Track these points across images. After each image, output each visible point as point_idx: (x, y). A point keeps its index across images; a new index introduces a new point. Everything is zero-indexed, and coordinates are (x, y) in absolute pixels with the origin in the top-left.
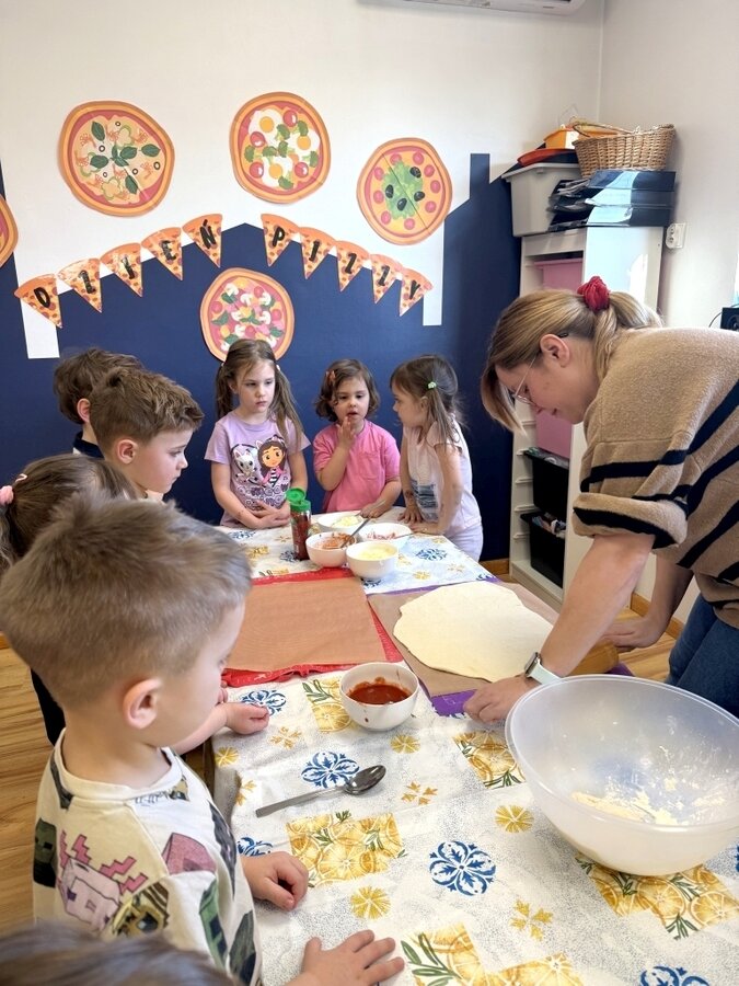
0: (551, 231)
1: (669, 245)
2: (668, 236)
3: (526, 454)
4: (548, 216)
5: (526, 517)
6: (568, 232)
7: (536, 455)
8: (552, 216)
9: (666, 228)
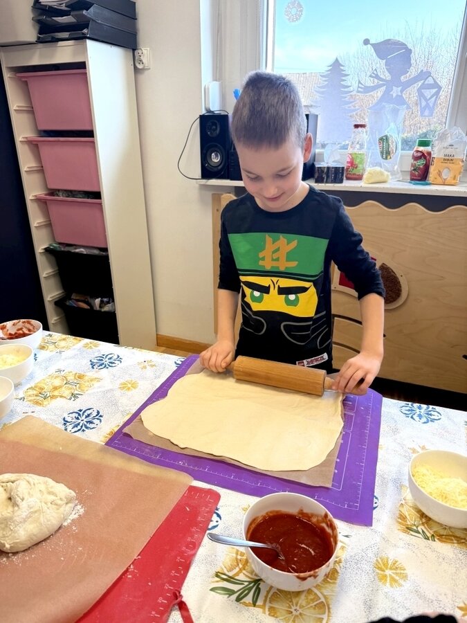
0: (40, 41)
1: (140, 66)
2: (136, 58)
3: (47, 250)
4: (34, 26)
5: (59, 303)
6: (61, 43)
7: (58, 249)
8: (37, 27)
9: (134, 50)
